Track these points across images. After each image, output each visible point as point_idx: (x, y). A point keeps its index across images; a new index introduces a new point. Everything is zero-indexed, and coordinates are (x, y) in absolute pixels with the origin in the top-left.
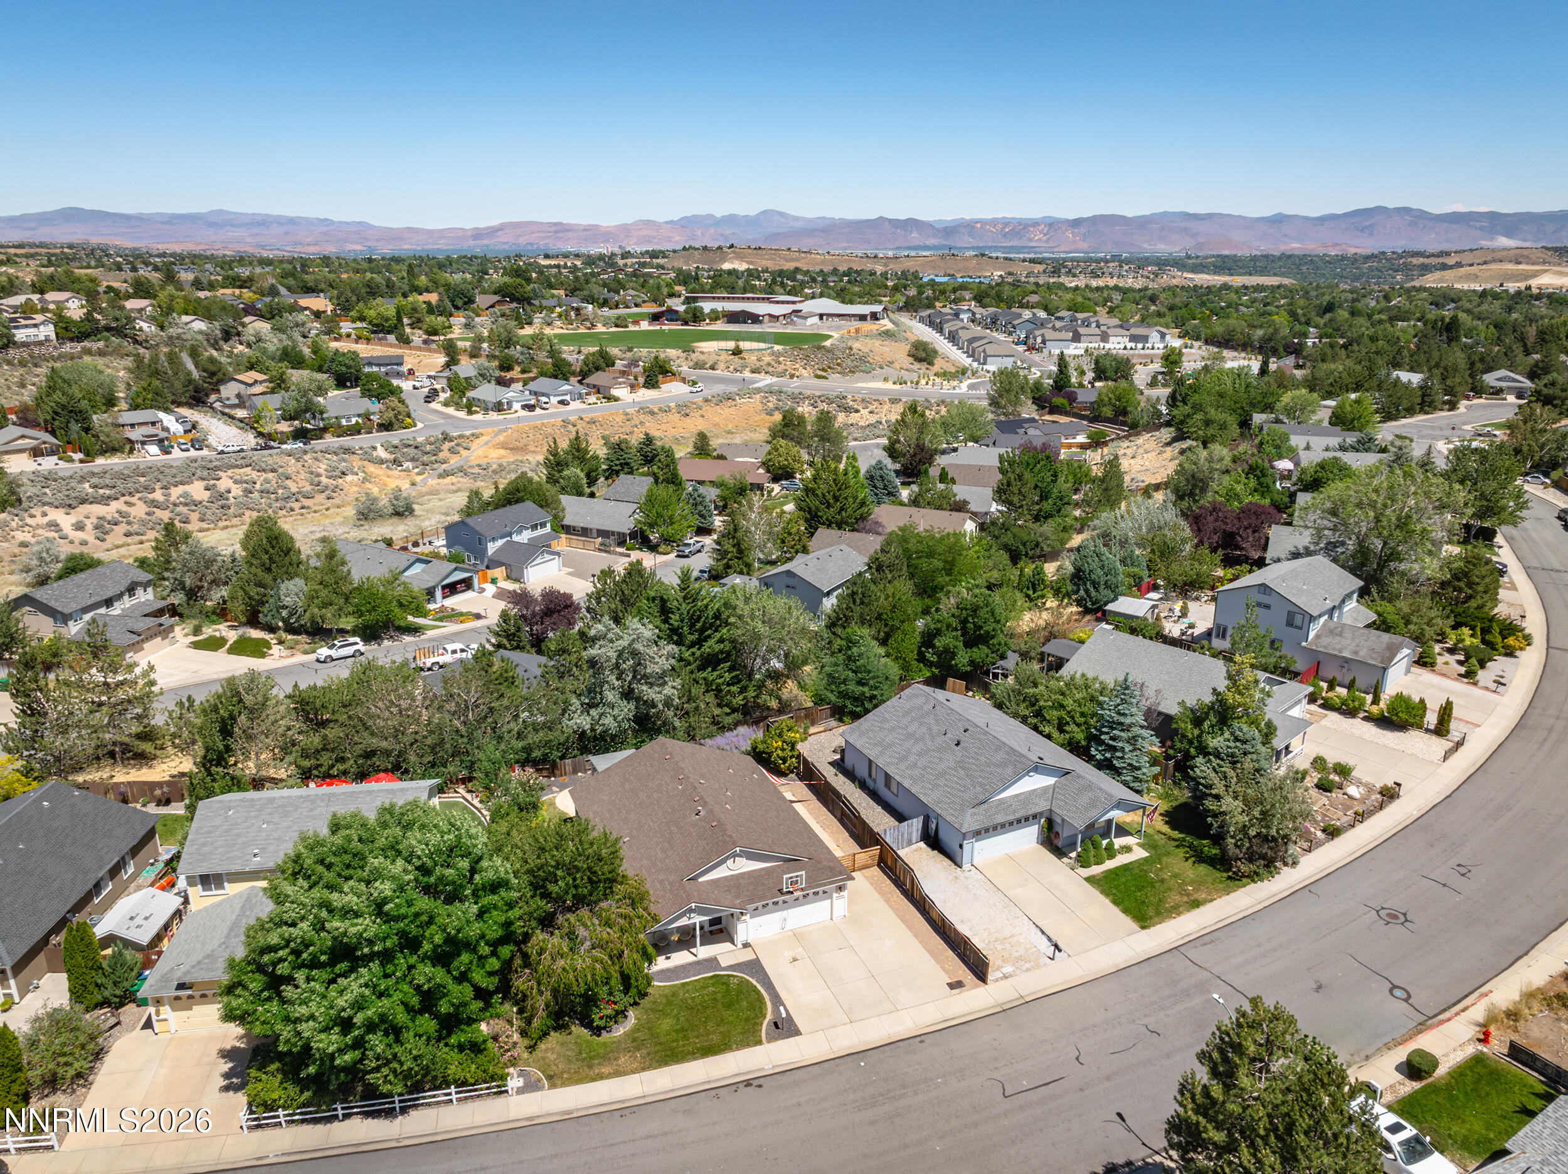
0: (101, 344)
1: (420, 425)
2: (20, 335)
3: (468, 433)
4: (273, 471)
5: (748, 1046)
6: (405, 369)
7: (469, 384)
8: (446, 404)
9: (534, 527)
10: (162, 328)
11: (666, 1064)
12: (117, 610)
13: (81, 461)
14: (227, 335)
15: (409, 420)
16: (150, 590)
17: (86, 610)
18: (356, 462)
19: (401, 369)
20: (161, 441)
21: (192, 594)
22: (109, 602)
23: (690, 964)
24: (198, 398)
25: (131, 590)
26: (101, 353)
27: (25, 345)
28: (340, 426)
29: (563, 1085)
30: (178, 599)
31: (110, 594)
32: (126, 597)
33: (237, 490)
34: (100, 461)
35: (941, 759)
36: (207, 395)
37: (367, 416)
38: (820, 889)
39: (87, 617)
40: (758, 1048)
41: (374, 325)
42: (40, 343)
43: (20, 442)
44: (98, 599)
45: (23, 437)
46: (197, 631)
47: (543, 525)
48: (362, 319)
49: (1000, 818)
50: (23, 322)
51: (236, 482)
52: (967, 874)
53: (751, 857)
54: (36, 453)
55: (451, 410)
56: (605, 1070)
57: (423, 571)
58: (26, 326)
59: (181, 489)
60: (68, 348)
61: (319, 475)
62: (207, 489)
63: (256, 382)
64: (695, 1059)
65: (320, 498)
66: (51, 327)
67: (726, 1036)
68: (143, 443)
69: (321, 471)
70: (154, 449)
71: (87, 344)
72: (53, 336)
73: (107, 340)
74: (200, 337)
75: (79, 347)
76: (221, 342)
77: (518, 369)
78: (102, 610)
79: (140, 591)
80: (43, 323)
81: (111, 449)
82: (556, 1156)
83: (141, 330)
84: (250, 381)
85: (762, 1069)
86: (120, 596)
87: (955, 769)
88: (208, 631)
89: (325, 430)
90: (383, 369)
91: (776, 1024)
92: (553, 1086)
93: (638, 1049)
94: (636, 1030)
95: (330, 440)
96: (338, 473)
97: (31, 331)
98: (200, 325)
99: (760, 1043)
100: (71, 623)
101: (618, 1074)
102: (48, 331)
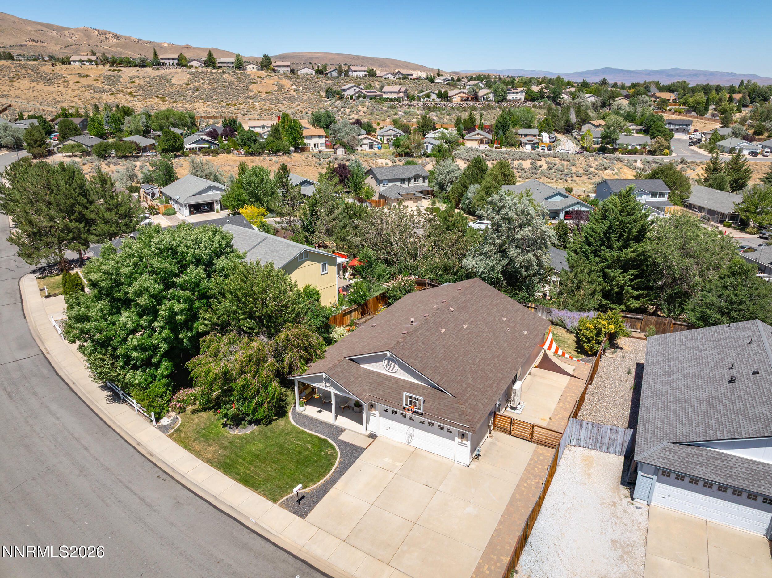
0: (542, 104)
1: (674, 154)
2: (510, 96)
3: (698, 161)
4: (569, 161)
5: (267, 497)
6: (691, 128)
7: (723, 137)
8: (700, 147)
9: (654, 195)
10: (573, 99)
11: (219, 469)
12: (406, 185)
13: (496, 148)
14: (603, 105)
15: (667, 151)
16: (426, 181)
17: (390, 181)
18: (620, 165)
19: (688, 128)
20: (534, 144)
21: (442, 187)
22: (402, 181)
23: (326, 423)
24: (568, 129)
25: (416, 178)
26: (540, 108)
27: (510, 101)
28: (626, 149)
29: (174, 440)
30: (436, 188)
31: (404, 177)
32: (413, 181)
33: (545, 167)
34: (504, 149)
35: (699, 387)
36: (573, 129)
37: (644, 146)
38: (446, 427)
39: (390, 184)
40: (270, 503)
41: (690, 107)
42: (516, 101)
43: (477, 136)
44: (397, 177)
45: (478, 134)
46: (434, 203)
47: (662, 195)
48: (684, 104)
49: (700, 472)
50: (513, 91)
51: (547, 163)
52: (632, 508)
53: (403, 367)
54: (481, 142)
55: (701, 151)
56: (197, 447)
57: (561, 201)
58: (513, 93)
59: (520, 161)
60: (527, 104)
61: (591, 167)
62: (531, 164)
63: (600, 125)
64: (233, 478)
65: (585, 178)
66: (524, 94)
67: (267, 480)
68: (526, 144)
69: (594, 166)
70: (528, 147)
71: (536, 103)
72: (523, 99)
73: (545, 102)
74: (590, 105)
75: (532, 104)
76: (599, 108)
77: (766, 134)
78: (399, 184)
79: (421, 180)
80: (520, 92)
81: (512, 145)
82: (107, 469)
83: (563, 98)
84: (597, 124)
85: (247, 518)
86: (409, 180)
87: (700, 402)
88: (438, 205)
89: (617, 149)
90: (677, 127)
91: (303, 497)
92: (170, 436)
93: (225, 448)
94: (241, 438)
95: (617, 154)
96: (602, 168)
97: (515, 95)
98: (592, 99)
99: (275, 500)
100: (381, 185)
101: (198, 454)
102: (522, 96)
